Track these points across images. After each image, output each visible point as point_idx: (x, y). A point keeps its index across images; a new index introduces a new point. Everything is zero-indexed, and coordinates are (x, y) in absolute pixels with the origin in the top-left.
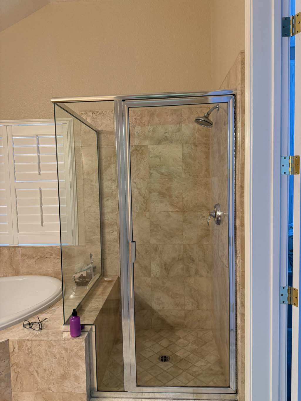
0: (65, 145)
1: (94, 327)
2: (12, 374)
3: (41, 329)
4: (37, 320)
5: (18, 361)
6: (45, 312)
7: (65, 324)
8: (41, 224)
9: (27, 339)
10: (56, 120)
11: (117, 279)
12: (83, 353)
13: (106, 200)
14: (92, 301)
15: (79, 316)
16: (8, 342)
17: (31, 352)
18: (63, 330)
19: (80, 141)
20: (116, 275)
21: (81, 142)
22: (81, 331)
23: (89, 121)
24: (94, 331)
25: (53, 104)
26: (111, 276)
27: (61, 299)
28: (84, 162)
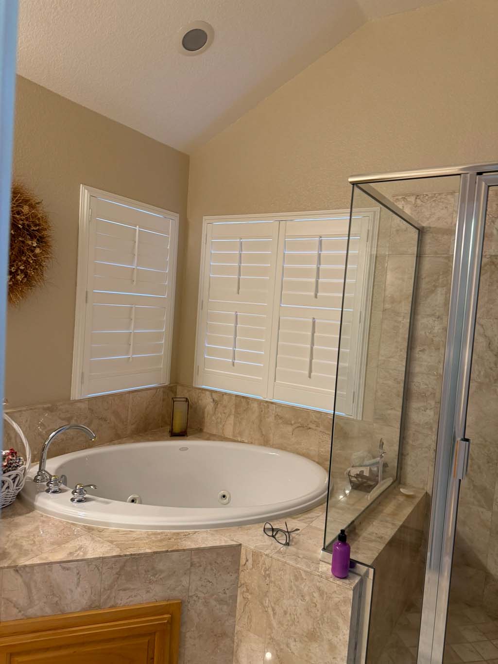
0: (361, 252)
1: (371, 571)
2: (239, 599)
3: (287, 544)
4: (284, 528)
5: (249, 582)
6: (297, 518)
7: (324, 549)
8: (308, 375)
9: (266, 553)
10: (353, 211)
11: (424, 496)
12: (348, 610)
13: (420, 351)
14: (374, 523)
15: (349, 543)
16: (239, 547)
17: (269, 576)
18: (320, 557)
19: (388, 245)
20: (423, 489)
21: (389, 247)
22: (350, 571)
23: (408, 211)
24: (372, 578)
25: (352, 186)
26: (414, 487)
27: (324, 503)
28: (388, 282)
